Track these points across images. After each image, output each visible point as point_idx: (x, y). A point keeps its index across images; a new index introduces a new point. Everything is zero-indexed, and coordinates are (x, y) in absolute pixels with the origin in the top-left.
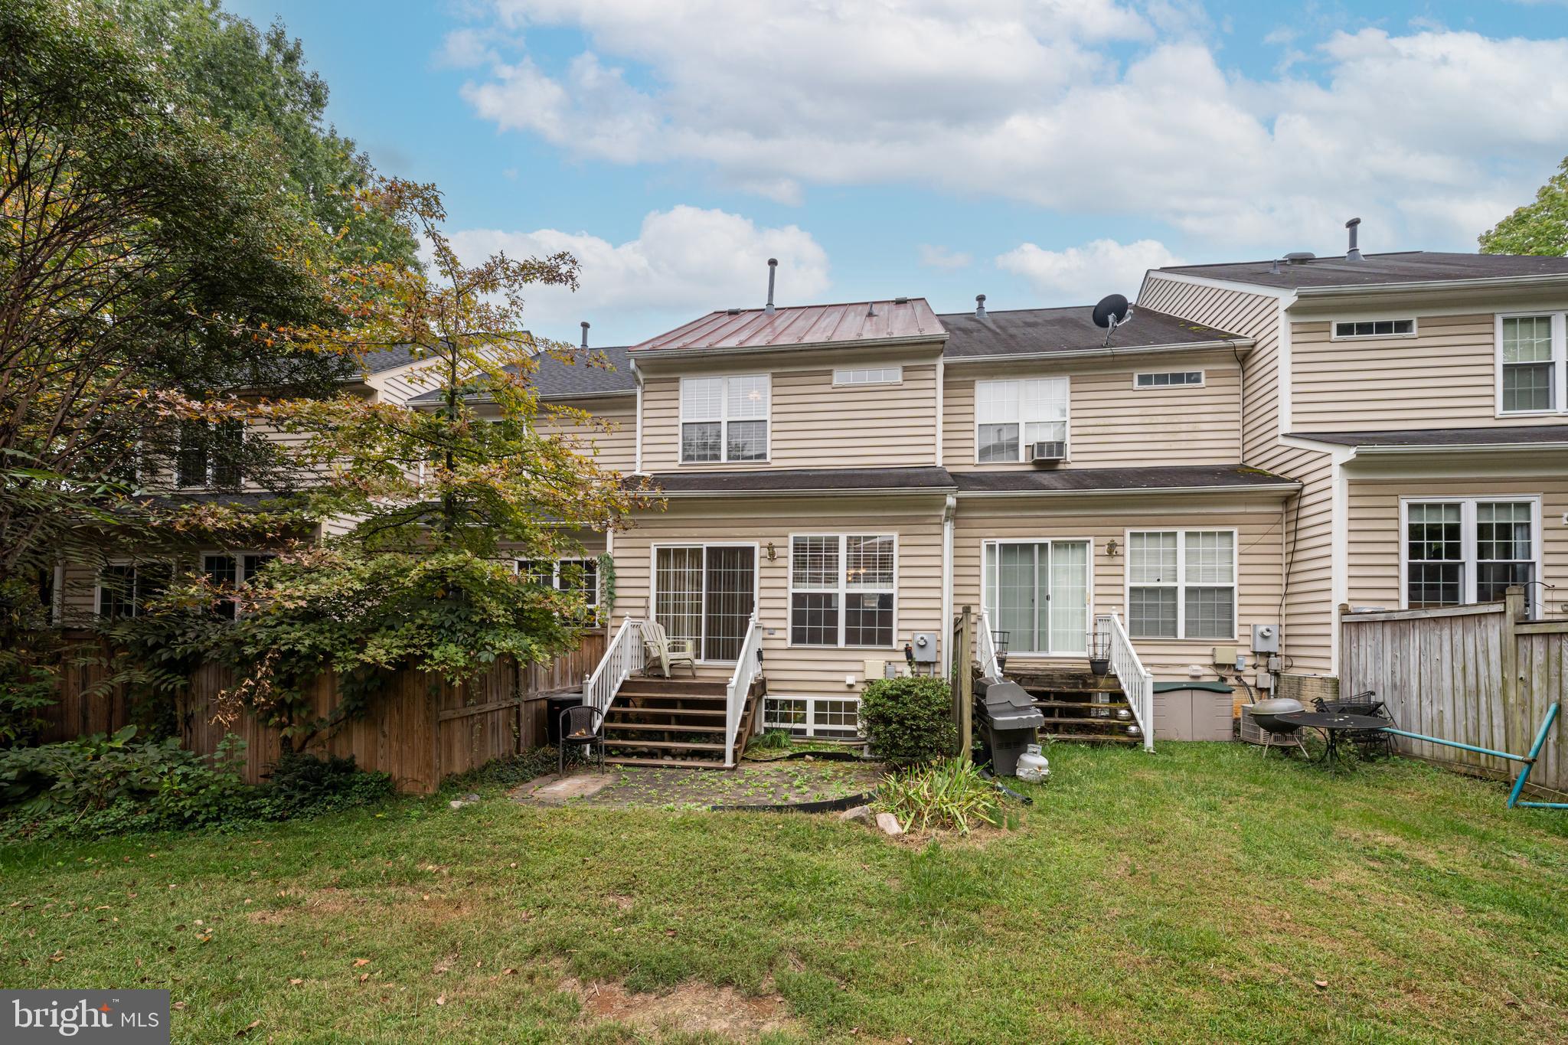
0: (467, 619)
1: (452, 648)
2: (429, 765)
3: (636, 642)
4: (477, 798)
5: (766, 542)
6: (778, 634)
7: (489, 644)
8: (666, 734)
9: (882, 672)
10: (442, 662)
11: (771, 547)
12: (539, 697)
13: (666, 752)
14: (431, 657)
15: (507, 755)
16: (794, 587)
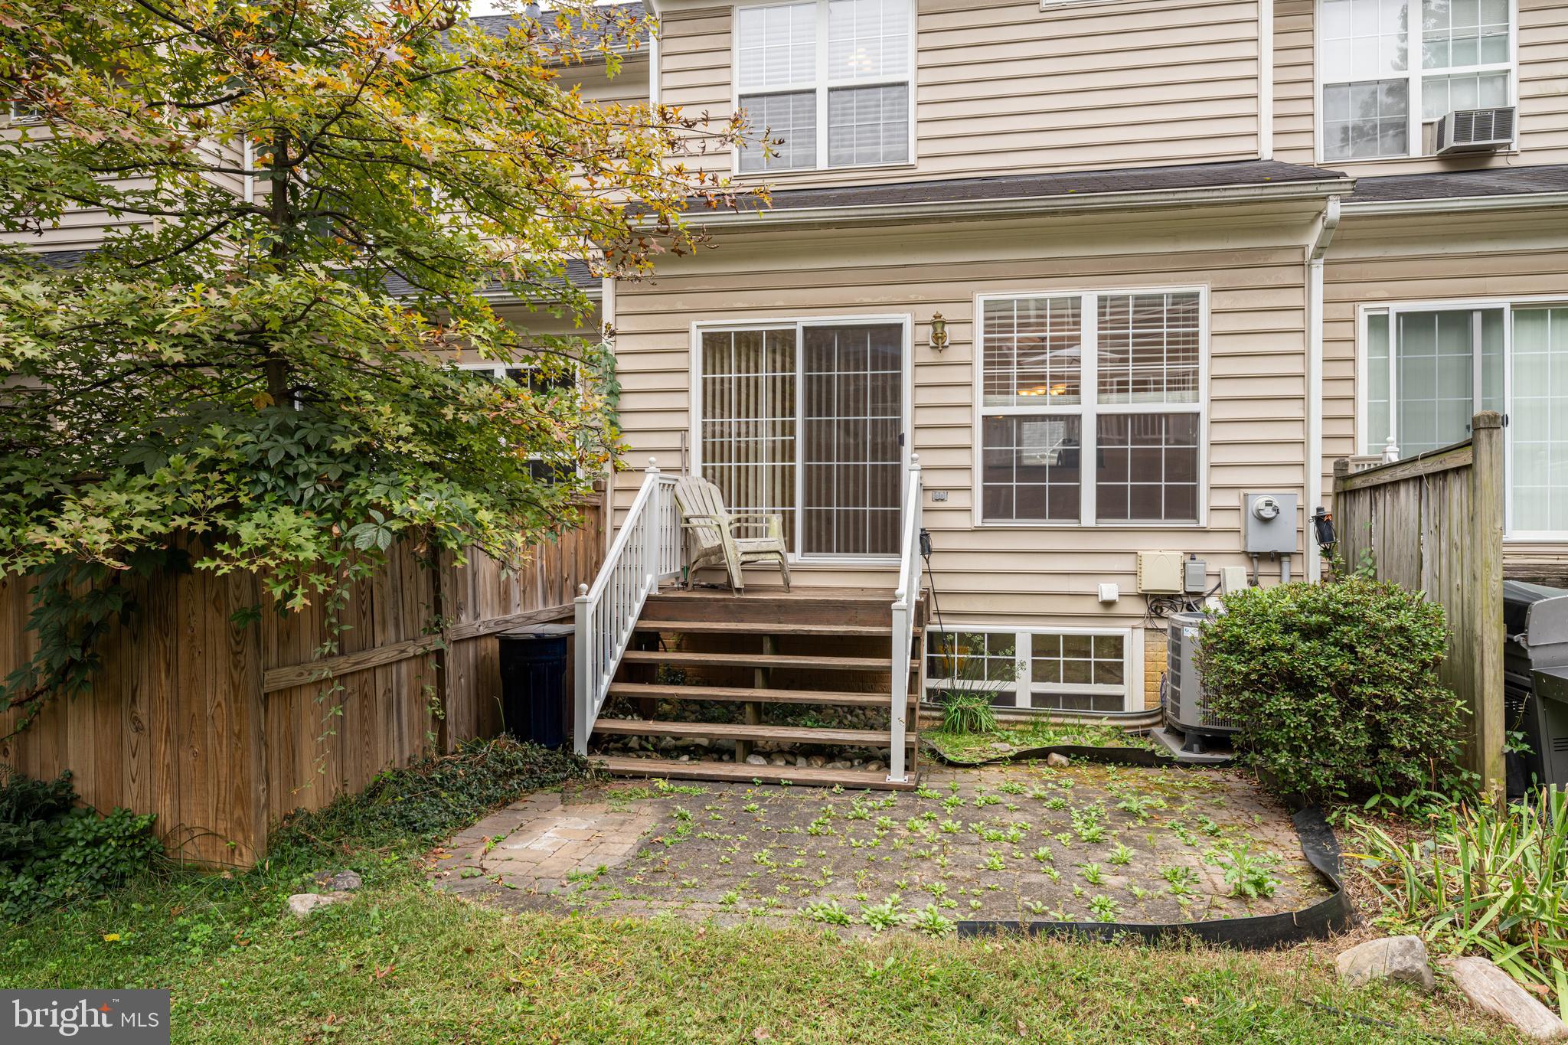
0: (321, 449)
1: (286, 518)
2: (241, 798)
3: (667, 520)
4: (355, 881)
5: (927, 313)
6: (954, 500)
7: (377, 506)
8: (748, 709)
9: (1179, 575)
10: (261, 551)
11: (938, 322)
12: (483, 631)
13: (751, 747)
14: (235, 540)
15: (420, 760)
16: (986, 404)
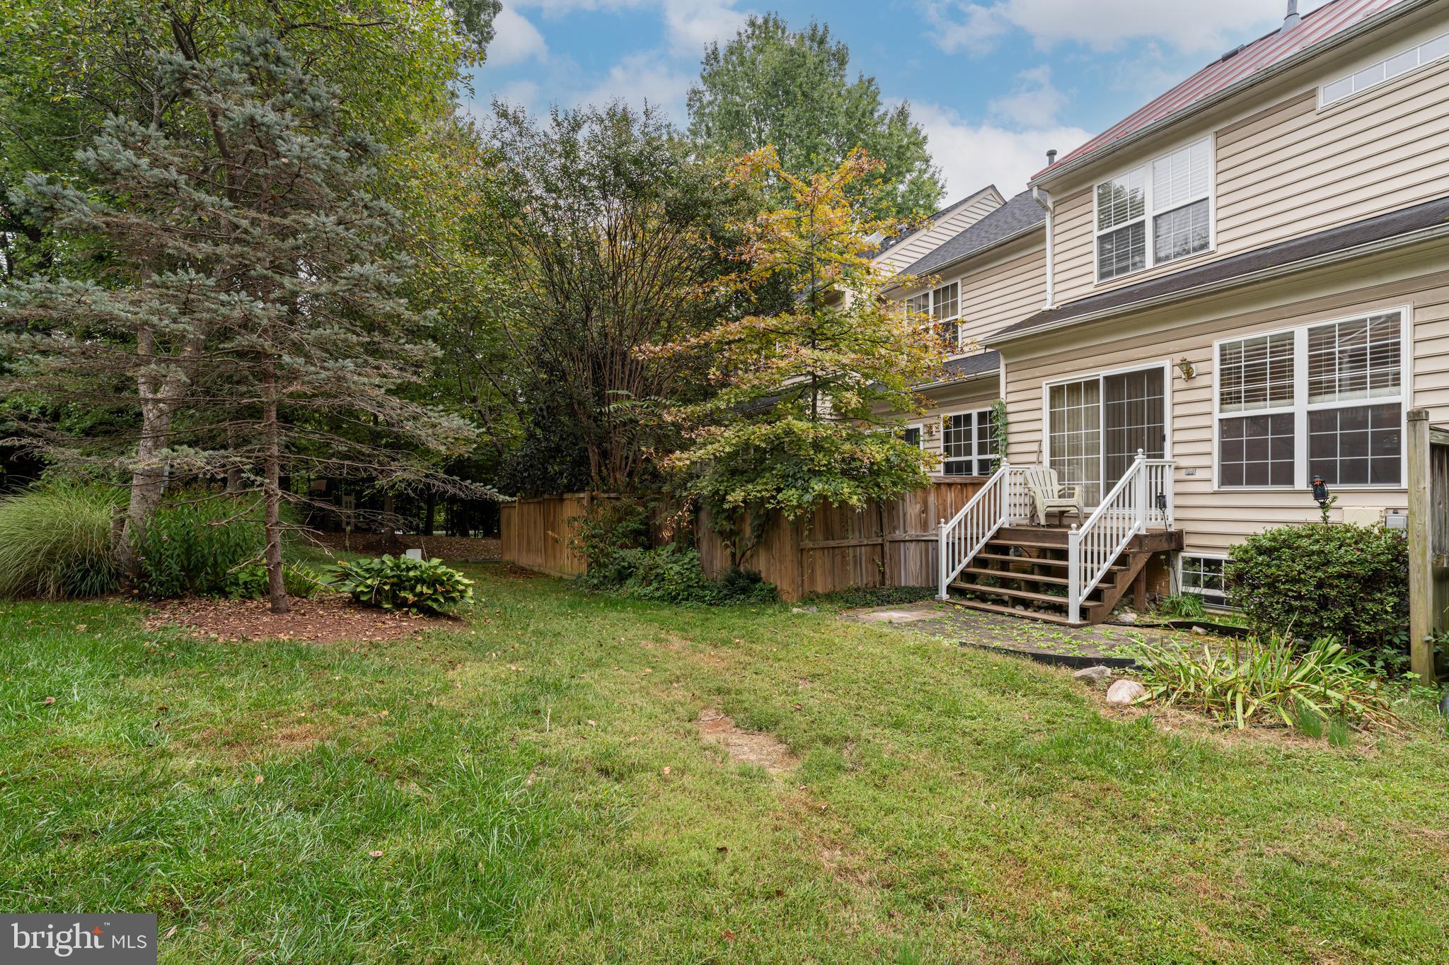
2: (793, 582)
4: (815, 610)
5: (1178, 358)
6: (1200, 474)
8: (1022, 583)
11: (1185, 364)
12: (907, 538)
15: (871, 585)
16: (1221, 411)
